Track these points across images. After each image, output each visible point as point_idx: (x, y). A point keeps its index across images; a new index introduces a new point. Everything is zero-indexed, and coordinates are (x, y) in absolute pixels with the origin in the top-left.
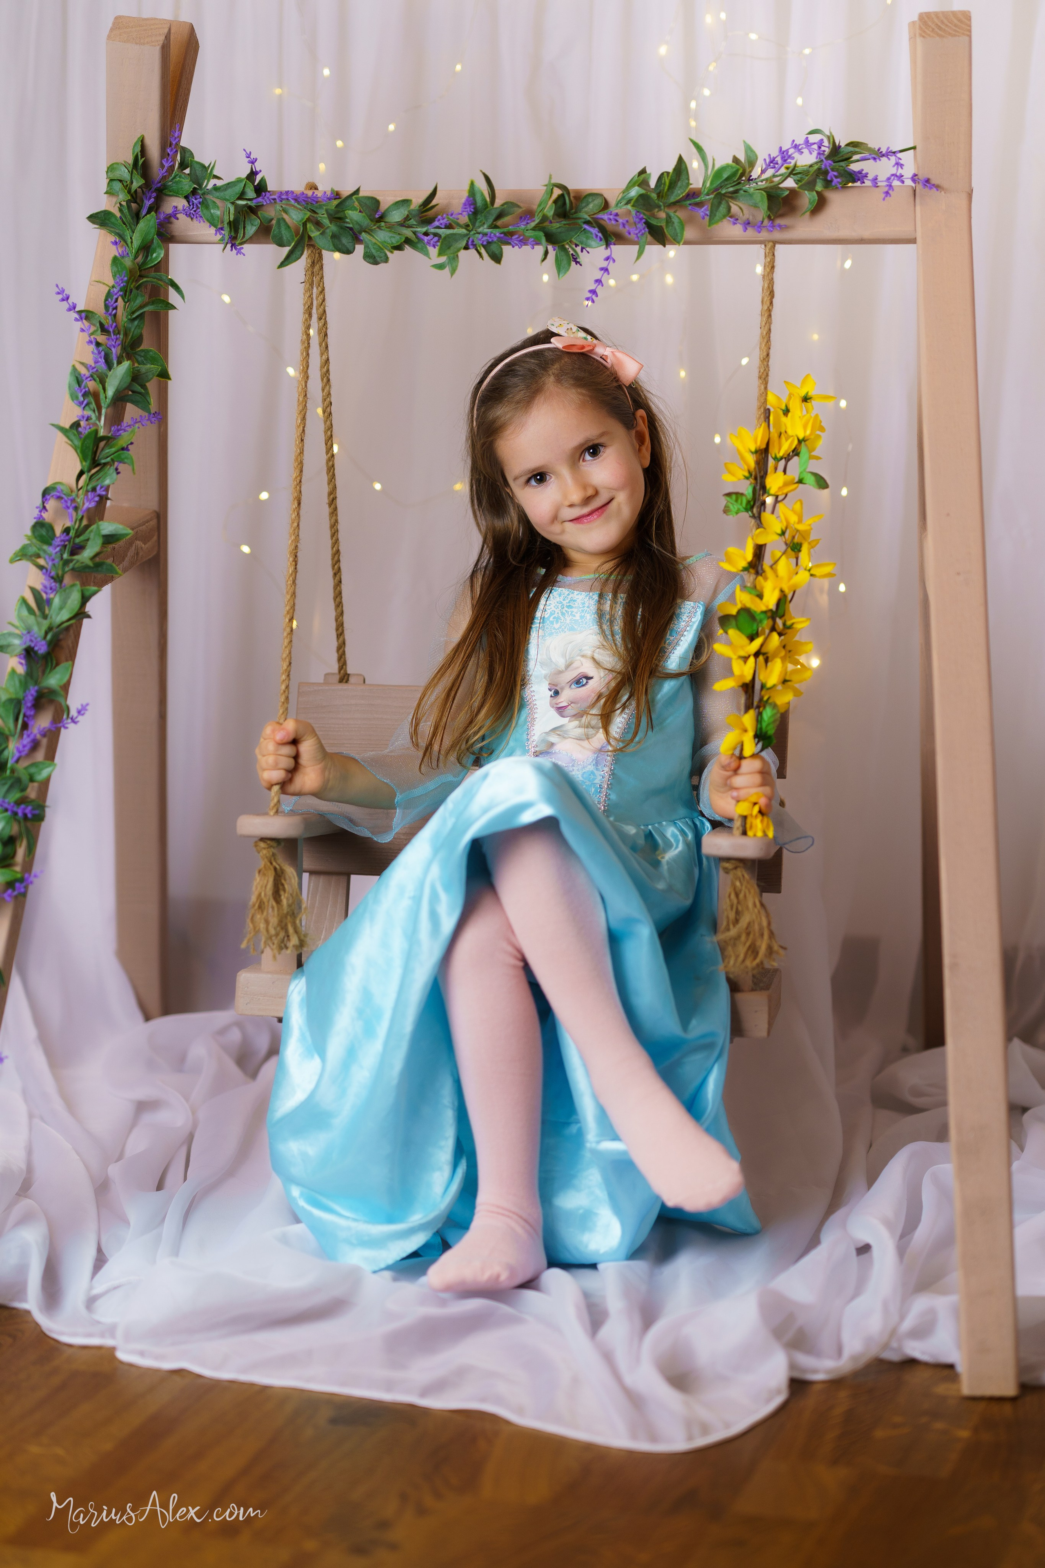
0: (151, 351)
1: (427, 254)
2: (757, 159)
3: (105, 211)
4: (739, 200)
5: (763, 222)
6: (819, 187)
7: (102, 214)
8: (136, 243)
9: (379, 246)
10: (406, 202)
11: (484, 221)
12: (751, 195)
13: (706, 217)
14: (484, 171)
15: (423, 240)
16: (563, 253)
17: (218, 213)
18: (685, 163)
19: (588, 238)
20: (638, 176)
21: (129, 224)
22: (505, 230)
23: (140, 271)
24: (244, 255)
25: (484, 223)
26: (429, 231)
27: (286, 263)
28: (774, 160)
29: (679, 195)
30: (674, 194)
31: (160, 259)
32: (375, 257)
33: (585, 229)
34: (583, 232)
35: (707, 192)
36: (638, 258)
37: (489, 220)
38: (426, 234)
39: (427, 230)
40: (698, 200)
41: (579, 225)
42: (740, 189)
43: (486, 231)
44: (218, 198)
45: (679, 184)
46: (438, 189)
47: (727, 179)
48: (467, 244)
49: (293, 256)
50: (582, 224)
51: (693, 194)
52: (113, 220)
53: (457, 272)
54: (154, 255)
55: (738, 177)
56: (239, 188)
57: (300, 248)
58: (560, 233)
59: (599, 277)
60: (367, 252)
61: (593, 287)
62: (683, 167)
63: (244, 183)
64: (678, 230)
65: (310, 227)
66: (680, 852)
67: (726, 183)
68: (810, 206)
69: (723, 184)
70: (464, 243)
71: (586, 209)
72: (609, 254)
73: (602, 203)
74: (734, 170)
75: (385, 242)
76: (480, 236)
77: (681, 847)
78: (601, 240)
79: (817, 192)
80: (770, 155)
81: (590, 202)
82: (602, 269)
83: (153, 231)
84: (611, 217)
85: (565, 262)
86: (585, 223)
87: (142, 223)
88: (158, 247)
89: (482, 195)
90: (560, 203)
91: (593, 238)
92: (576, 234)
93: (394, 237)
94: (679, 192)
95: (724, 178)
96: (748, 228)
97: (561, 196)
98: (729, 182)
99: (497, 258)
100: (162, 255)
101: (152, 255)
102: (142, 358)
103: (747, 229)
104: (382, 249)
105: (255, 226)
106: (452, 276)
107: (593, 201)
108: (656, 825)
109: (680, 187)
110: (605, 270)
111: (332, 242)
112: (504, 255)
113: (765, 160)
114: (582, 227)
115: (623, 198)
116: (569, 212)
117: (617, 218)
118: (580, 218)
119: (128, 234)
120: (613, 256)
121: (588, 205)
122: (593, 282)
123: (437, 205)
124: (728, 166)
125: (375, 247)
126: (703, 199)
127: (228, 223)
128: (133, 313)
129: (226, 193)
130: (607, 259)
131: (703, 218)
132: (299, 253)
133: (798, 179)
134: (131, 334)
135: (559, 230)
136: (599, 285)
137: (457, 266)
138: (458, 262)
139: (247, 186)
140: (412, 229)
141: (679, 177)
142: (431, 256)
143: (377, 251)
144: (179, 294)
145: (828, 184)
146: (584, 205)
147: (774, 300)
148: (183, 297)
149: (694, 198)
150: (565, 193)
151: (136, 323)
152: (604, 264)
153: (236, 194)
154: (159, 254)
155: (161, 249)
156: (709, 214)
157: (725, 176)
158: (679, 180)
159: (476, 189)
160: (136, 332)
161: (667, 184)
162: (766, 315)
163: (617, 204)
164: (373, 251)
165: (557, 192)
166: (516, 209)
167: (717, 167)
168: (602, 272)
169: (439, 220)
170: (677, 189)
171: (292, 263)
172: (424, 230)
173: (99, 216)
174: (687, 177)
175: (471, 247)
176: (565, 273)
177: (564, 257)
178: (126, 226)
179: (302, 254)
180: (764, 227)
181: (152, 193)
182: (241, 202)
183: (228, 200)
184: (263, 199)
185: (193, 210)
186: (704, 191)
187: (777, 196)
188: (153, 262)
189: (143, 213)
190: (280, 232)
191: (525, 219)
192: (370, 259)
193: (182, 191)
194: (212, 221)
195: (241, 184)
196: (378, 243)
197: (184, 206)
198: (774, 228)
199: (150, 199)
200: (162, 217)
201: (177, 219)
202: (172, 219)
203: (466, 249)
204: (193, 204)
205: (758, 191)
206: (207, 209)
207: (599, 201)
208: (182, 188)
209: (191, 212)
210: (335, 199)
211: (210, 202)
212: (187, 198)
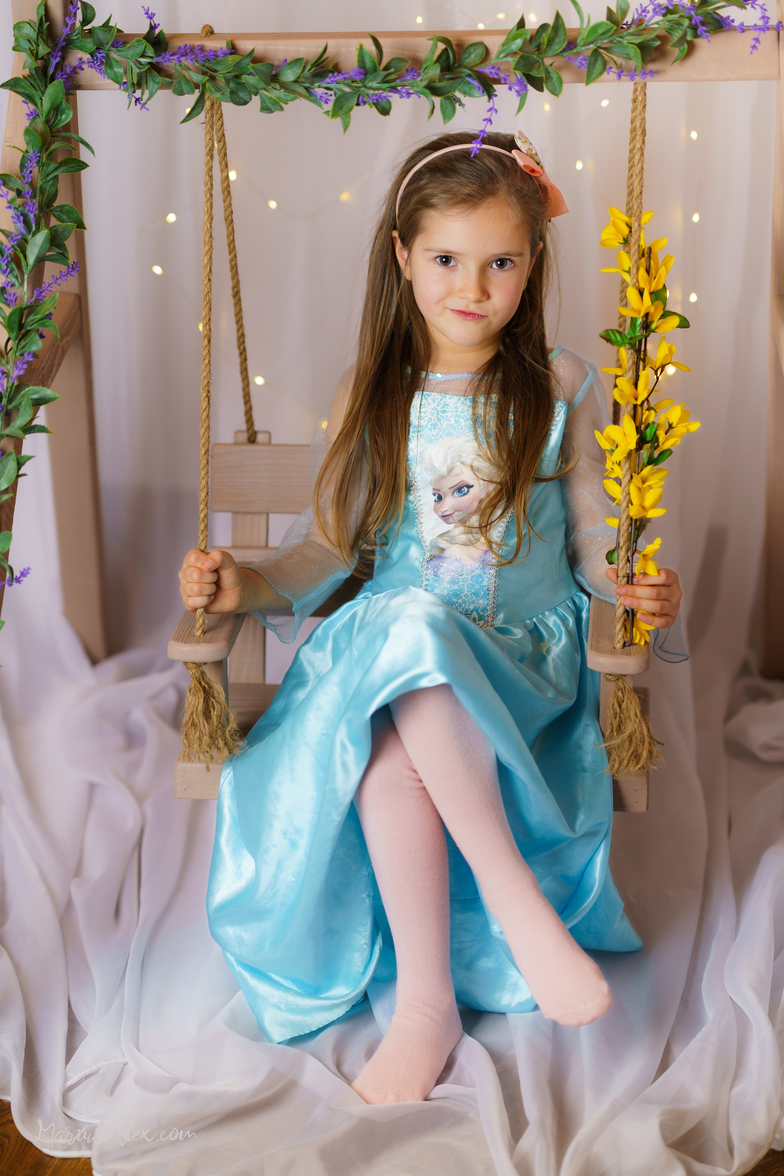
0: (65, 205)
1: (320, 106)
2: (629, 7)
3: (16, 78)
4: (613, 51)
6: (689, 38)
7: (14, 81)
8: (47, 104)
9: (274, 100)
10: (299, 60)
11: (373, 78)
12: (626, 47)
13: (582, 67)
14: (371, 34)
15: (317, 95)
16: (447, 102)
17: (121, 71)
18: (561, 18)
19: (470, 89)
20: (517, 26)
21: (39, 87)
22: (393, 84)
23: (51, 131)
24: (148, 110)
25: (373, 80)
26: (322, 86)
27: (188, 118)
28: (645, 10)
29: (557, 50)
30: (553, 49)
31: (69, 119)
32: (270, 109)
33: (467, 81)
34: (466, 83)
35: (584, 44)
36: (520, 109)
37: (378, 78)
38: (319, 89)
39: (319, 85)
40: (575, 51)
41: (463, 78)
43: (376, 85)
44: (120, 56)
45: (557, 40)
47: (603, 34)
48: (358, 100)
49: (195, 112)
50: (465, 77)
51: (572, 45)
52: (23, 84)
53: (350, 128)
54: (64, 116)
56: (140, 49)
57: (200, 105)
58: (446, 86)
60: (263, 107)
62: (560, 23)
63: (145, 45)
64: (557, 85)
65: (209, 86)
66: (564, 645)
67: (601, 37)
68: (679, 55)
69: (598, 38)
70: (355, 102)
71: (468, 61)
72: (491, 106)
73: (483, 52)
74: (609, 27)
75: (280, 98)
76: (369, 92)
77: (564, 639)
78: (483, 92)
79: (688, 42)
80: (641, 5)
81: (472, 53)
82: (485, 120)
83: (61, 95)
84: (493, 71)
85: (450, 109)
86: (468, 75)
87: (50, 88)
88: (67, 108)
89: (371, 55)
90: (444, 58)
91: (476, 88)
92: (460, 85)
93: (288, 94)
94: (557, 48)
95: (598, 34)
96: (622, 76)
97: (446, 49)
98: (603, 36)
99: (385, 111)
100: (71, 116)
101: (61, 116)
102: (58, 213)
103: (620, 76)
104: (277, 103)
105: (157, 83)
107: (475, 50)
108: (540, 616)
109: (558, 43)
110: (488, 120)
111: (229, 97)
113: (637, 9)
114: (465, 79)
115: (503, 50)
116: (453, 65)
117: (498, 71)
118: (462, 72)
119: (36, 95)
120: (495, 107)
121: (469, 55)
123: (327, 58)
124: (603, 22)
125: (270, 101)
126: (579, 50)
127: (131, 82)
128: (48, 175)
130: (490, 110)
131: (580, 67)
132: (199, 109)
133: (670, 27)
134: (47, 193)
135: (444, 85)
137: (349, 122)
138: (350, 117)
139: (147, 48)
140: (304, 85)
141: (557, 31)
142: (324, 108)
143: (273, 105)
144: (89, 149)
145: (696, 36)
146: (466, 56)
147: (646, 138)
148: (93, 152)
149: (571, 50)
150: (448, 48)
151: (50, 183)
152: (487, 115)
153: (138, 53)
154: (68, 115)
155: (70, 110)
156: (586, 67)
157: (600, 31)
158: (557, 35)
159: (365, 51)
160: (51, 191)
161: (546, 43)
163: (498, 56)
165: (441, 46)
166: (403, 62)
167: (592, 23)
168: (486, 122)
169: (330, 78)
170: (555, 45)
171: (193, 118)
173: (11, 83)
174: (564, 31)
175: (361, 104)
177: (449, 105)
178: (36, 89)
179: (202, 110)
180: (636, 74)
181: (58, 52)
182: (143, 60)
183: (130, 59)
184: (163, 58)
185: (98, 64)
186: (580, 43)
187: (649, 47)
188: (63, 122)
189: (51, 71)
190: (180, 86)
191: (411, 72)
192: (266, 109)
193: (87, 48)
194: (116, 79)
195: (142, 46)
196: (274, 98)
197: (88, 59)
198: (646, 76)
199: (56, 57)
200: (68, 70)
201: (83, 69)
202: (78, 70)
203: (358, 104)
204: (97, 58)
205: (631, 45)
206: (111, 67)
207: (480, 51)
208: (86, 46)
209: (96, 66)
210: (231, 54)
211: (113, 61)
212: (92, 55)
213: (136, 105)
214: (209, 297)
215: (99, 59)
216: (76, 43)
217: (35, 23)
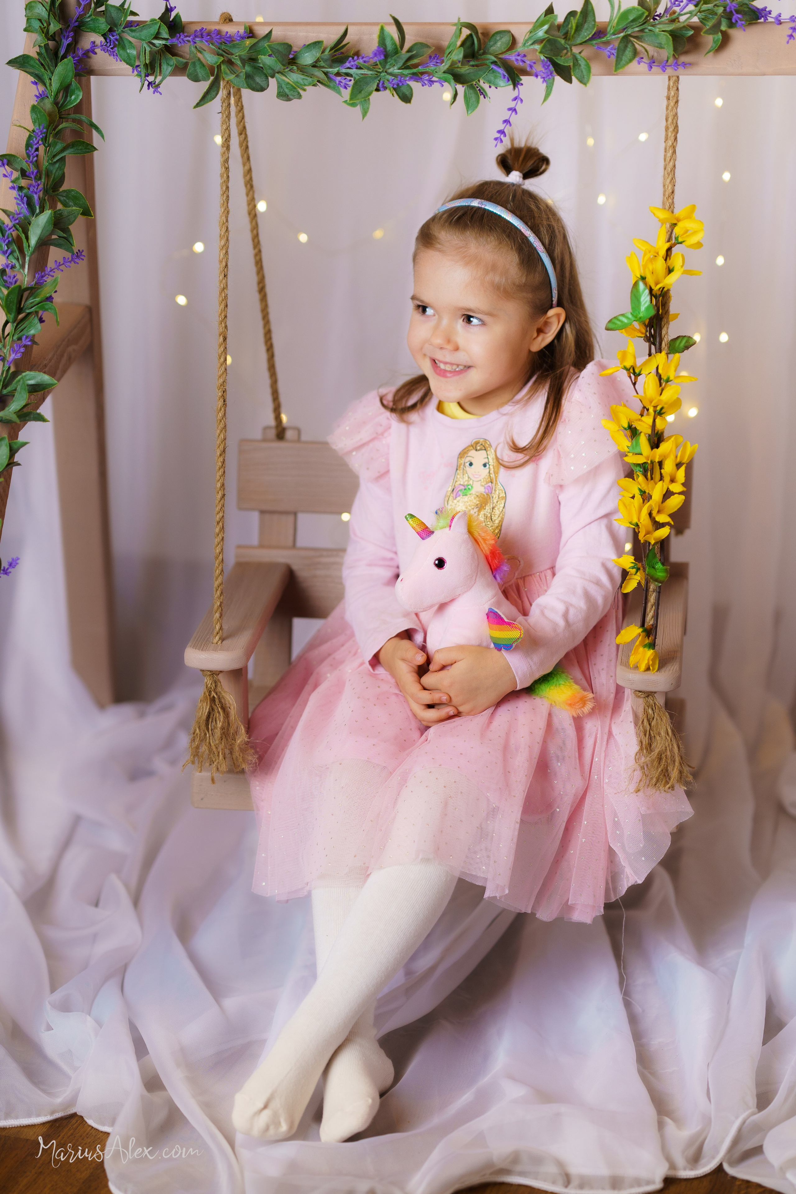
0: (72, 190)
1: (339, 93)
3: (24, 55)
4: (645, 40)
5: (667, 61)
6: (723, 28)
7: (21, 58)
8: (55, 85)
9: (292, 86)
10: (317, 44)
11: (394, 63)
12: (657, 36)
13: (612, 56)
14: (393, 15)
15: (335, 81)
16: (471, 91)
17: (134, 52)
18: (591, 4)
19: (495, 77)
20: (545, 16)
21: (48, 66)
22: (415, 70)
23: (59, 112)
24: (161, 94)
25: (394, 65)
26: (341, 71)
27: (202, 103)
29: (586, 37)
30: (581, 36)
31: (79, 101)
32: (288, 96)
33: (492, 68)
34: (491, 72)
35: (613, 33)
36: (545, 100)
37: (399, 64)
38: (338, 74)
39: (338, 71)
40: (604, 39)
41: (487, 65)
42: (646, 28)
43: (397, 71)
44: (133, 37)
45: (586, 26)
46: (349, 31)
47: (634, 21)
48: (378, 85)
49: (209, 97)
50: (490, 64)
51: (600, 33)
52: (32, 62)
53: (368, 114)
54: (73, 97)
55: (643, 19)
56: (154, 30)
57: (215, 89)
58: (469, 73)
59: (507, 118)
60: (280, 92)
61: (501, 127)
62: (590, 8)
63: (158, 25)
64: (585, 73)
65: (224, 69)
67: (632, 24)
68: (714, 45)
69: (629, 25)
70: (375, 87)
71: (494, 48)
72: (516, 95)
73: (510, 40)
74: (640, 13)
75: (297, 82)
76: (390, 77)
78: (509, 80)
79: (722, 32)
81: (498, 41)
82: (510, 109)
83: (71, 74)
84: (519, 58)
85: (474, 99)
86: (492, 63)
87: (60, 67)
88: (77, 89)
89: (392, 39)
90: (468, 44)
91: (501, 77)
92: (484, 73)
93: (307, 79)
94: (586, 34)
95: (630, 20)
96: (653, 67)
97: (471, 35)
98: (634, 23)
99: (406, 98)
100: (81, 97)
101: (71, 97)
102: (65, 198)
103: (651, 67)
104: (295, 88)
105: (171, 66)
106: (363, 119)
107: (501, 38)
109: (587, 29)
110: (514, 110)
111: (247, 82)
112: (414, 95)
114: (490, 67)
115: (530, 38)
117: (524, 59)
118: (488, 59)
119: (46, 75)
120: (520, 96)
121: (496, 43)
122: (501, 122)
123: (348, 43)
124: (634, 9)
125: (288, 86)
126: (609, 38)
127: (144, 65)
128: (54, 156)
129: (141, 33)
130: (515, 99)
131: (609, 57)
132: (214, 93)
133: (703, 17)
134: (53, 176)
135: (468, 72)
136: (507, 124)
137: (368, 108)
138: (369, 104)
139: (161, 28)
140: (323, 70)
141: (586, 18)
142: (343, 95)
143: (290, 90)
144: (99, 133)
145: (731, 25)
146: (492, 43)
147: (678, 136)
148: (103, 137)
149: (600, 38)
150: (473, 34)
151: (57, 165)
152: (512, 105)
153: (152, 35)
154: (78, 96)
155: (80, 91)
156: (615, 54)
157: (631, 18)
158: (585, 22)
159: (385, 33)
160: (57, 173)
161: (574, 27)
162: (671, 151)
163: (525, 44)
164: (286, 90)
165: (466, 32)
166: (425, 49)
167: (623, 9)
168: (510, 112)
169: (350, 62)
170: (583, 31)
171: (207, 102)
172: (335, 70)
173: (18, 61)
174: (593, 18)
175: (382, 89)
176: (474, 110)
177: (473, 95)
178: (45, 69)
179: (217, 94)
180: (668, 66)
181: (69, 32)
182: (156, 42)
183: (144, 40)
184: (178, 40)
185: (111, 47)
186: (610, 30)
187: (682, 36)
188: (72, 104)
189: (62, 52)
190: (195, 70)
191: (434, 58)
192: (283, 95)
193: (99, 29)
194: (128, 61)
195: (156, 26)
196: (291, 83)
197: (101, 42)
198: (678, 67)
199: (68, 37)
200: (80, 53)
201: (96, 53)
202: (91, 54)
203: (377, 90)
204: (110, 40)
205: (663, 33)
206: (124, 48)
207: (506, 39)
208: (99, 27)
209: (109, 49)
210: (248, 38)
211: (126, 42)
212: (104, 35)
213: (149, 89)
214: (225, 294)
215: (112, 41)
216: (90, 24)
217: (47, 3)
